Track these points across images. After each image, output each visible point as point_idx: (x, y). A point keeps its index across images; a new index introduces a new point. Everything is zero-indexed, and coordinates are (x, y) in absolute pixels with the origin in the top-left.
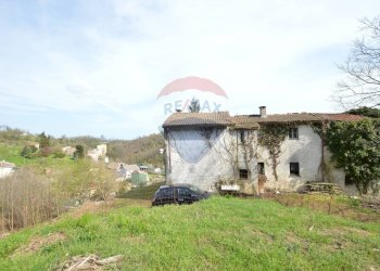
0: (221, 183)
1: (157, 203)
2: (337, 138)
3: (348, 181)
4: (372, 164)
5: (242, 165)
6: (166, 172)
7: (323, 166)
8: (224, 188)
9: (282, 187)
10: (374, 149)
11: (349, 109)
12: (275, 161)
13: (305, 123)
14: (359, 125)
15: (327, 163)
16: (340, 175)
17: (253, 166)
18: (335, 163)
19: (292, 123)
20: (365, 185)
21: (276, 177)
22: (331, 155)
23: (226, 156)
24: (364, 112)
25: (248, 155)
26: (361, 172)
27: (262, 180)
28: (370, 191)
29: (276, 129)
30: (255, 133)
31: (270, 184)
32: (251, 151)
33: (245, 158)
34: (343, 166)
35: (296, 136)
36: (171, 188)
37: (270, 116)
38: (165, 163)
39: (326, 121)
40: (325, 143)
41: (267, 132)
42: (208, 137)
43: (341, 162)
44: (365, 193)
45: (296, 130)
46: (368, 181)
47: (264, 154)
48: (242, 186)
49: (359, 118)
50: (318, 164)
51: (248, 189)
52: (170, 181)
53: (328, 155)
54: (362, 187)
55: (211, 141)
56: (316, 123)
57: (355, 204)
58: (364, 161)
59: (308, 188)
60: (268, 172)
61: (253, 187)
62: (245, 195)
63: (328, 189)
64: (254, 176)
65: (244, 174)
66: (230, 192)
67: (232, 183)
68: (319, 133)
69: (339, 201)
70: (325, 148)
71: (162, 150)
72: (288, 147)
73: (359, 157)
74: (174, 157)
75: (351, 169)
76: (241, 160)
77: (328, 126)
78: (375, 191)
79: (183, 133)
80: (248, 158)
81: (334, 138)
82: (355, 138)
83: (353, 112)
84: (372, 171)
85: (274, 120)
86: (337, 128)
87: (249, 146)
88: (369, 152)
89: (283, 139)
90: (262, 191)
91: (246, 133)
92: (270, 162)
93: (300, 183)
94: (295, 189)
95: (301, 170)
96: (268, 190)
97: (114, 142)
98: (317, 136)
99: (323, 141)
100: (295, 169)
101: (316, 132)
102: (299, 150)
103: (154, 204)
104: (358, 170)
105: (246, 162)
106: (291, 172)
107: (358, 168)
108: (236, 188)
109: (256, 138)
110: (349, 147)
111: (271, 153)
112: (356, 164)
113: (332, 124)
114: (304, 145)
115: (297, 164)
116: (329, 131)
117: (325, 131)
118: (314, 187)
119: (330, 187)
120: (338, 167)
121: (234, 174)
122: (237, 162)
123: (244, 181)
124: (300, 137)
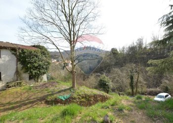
2: (25, 58)
3: (30, 78)
4: (40, 69)
7: (17, 72)
10: (40, 63)
13: (5, 48)
14: (34, 52)
15: (20, 71)
16: (26, 76)
18: (24, 70)
20: (38, 78)
22: (22, 66)
24: (38, 47)
26: (35, 73)
28: (39, 81)
39: (19, 48)
43: (27, 70)
50: (14, 71)
53: (20, 66)
54: (36, 79)
56: (13, 49)
57: (30, 89)
58: (36, 68)
59: (8, 86)
63: (19, 84)
68: (15, 55)
69: (24, 89)
70: (19, 63)
75: (31, 72)
77: (20, 51)
78: (41, 80)
81: (23, 57)
84: (40, 72)
86: (25, 52)
93: (1, 84)
98: (13, 56)
99: (17, 59)
101: (13, 54)
110: (30, 62)
112: (34, 70)
113: (22, 50)
114: (5, 61)
116: (20, 54)
117: (18, 54)
118: (11, 85)
119: (20, 83)
120: (25, 72)
124: (2, 56)
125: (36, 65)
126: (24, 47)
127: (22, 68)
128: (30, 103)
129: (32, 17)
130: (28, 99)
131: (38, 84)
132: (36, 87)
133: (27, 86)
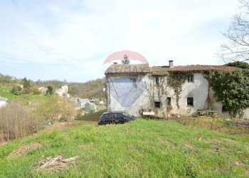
0: (143, 110)
1: (101, 123)
2: (218, 82)
3: (224, 109)
4: (240, 99)
5: (157, 99)
6: (107, 103)
7: (209, 100)
8: (144, 113)
9: (182, 113)
10: (242, 89)
11: (228, 63)
12: (178, 96)
13: (198, 72)
14: (233, 73)
15: (211, 98)
16: (219, 105)
17: (164, 100)
18: (216, 98)
19: (190, 72)
20: (235, 112)
21: (178, 107)
22: (214, 92)
23: (146, 94)
24: (237, 64)
25: (161, 93)
26: (233, 104)
27: (169, 109)
28: (237, 116)
29: (179, 76)
30: (166, 78)
31: (174, 111)
32: (163, 90)
33: (159, 94)
34: (222, 100)
35: (192, 81)
36: (111, 114)
37: (175, 67)
38: (107, 98)
39: (212, 71)
40: (211, 85)
41: (173, 77)
42: (135, 80)
43: (220, 97)
44: (234, 117)
45: (192, 76)
46: (237, 109)
47: (171, 92)
48: (156, 112)
49: (234, 69)
50: (206, 98)
51: (160, 114)
52: (110, 110)
53: (212, 92)
54: (232, 113)
55: (137, 83)
56: (205, 72)
57: (227, 124)
59: (199, 114)
60: (173, 103)
61: (163, 113)
62: (158, 118)
63: (211, 115)
64: (164, 106)
65: (158, 105)
66: (148, 116)
67: (150, 111)
68: (207, 78)
69: (218, 122)
70: (211, 88)
71: (104, 89)
72: (187, 87)
73: (232, 94)
75: (226, 102)
76: (156, 95)
77: (214, 74)
78: (241, 116)
80: (161, 95)
82: (230, 82)
83: (230, 65)
84: (240, 103)
85: (179, 69)
86: (219, 75)
87: (162, 86)
88: (239, 91)
89: (184, 82)
90: (169, 116)
91: (160, 78)
92: (175, 97)
93: (193, 111)
94: (190, 114)
95: (194, 102)
96: (173, 115)
97: (73, 84)
98: (206, 80)
99: (210, 83)
100: (190, 102)
101: (205, 77)
102: (193, 90)
103: (99, 124)
104: (231, 102)
105: (160, 97)
106: (188, 104)
107: (231, 101)
108: (152, 113)
109: (166, 82)
110: (226, 87)
111: (175, 91)
112: (230, 99)
113: (216, 72)
114: (197, 86)
115: (192, 98)
116: (213, 77)
117: (211, 77)
118: (202, 113)
119: (212, 113)
121: (152, 105)
122: (153, 97)
123: (158, 109)
124: (195, 81)
127: (215, 95)
131: (235, 120)
132: (236, 124)
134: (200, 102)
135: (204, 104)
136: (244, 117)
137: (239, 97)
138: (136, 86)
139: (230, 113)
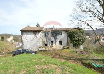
0: (39, 48)
2: (71, 35)
3: (73, 46)
5: (46, 42)
7: (68, 42)
9: (57, 48)
12: (56, 41)
13: (63, 31)
15: (69, 42)
16: (71, 44)
18: (70, 41)
19: (60, 31)
21: (56, 45)
22: (70, 39)
23: (41, 40)
24: (78, 28)
28: (78, 48)
29: (55, 33)
30: (49, 33)
31: (54, 47)
32: (48, 38)
33: (47, 40)
40: (68, 36)
42: (35, 34)
43: (72, 41)
45: (61, 33)
46: (78, 46)
47: (53, 39)
48: (46, 48)
49: (77, 30)
53: (69, 39)
55: (36, 35)
56: (66, 31)
58: (77, 41)
59: (64, 48)
60: (54, 44)
61: (49, 49)
62: (46, 51)
63: (68, 48)
64: (49, 45)
65: (46, 45)
66: (42, 50)
67: (43, 48)
68: (67, 33)
69: (70, 51)
70: (68, 37)
72: (59, 37)
74: (25, 40)
75: (74, 43)
78: (79, 48)
79: (28, 33)
82: (75, 35)
84: (78, 43)
86: (71, 32)
89: (58, 35)
91: (47, 33)
92: (54, 41)
93: (62, 47)
95: (62, 43)
96: (53, 49)
101: (66, 33)
106: (60, 44)
108: (44, 49)
109: (50, 35)
112: (75, 42)
113: (70, 31)
114: (63, 37)
116: (69, 33)
118: (65, 48)
120: (71, 42)
121: (43, 45)
122: (44, 41)
123: (46, 47)
124: (62, 34)
125: (77, 39)
126: (71, 30)
128: (73, 59)
129: (75, 12)
130: (72, 57)
131: (77, 50)
132: (76, 52)
133: (72, 50)
134: (64, 43)
135: (66, 44)
136: (80, 49)
137: (78, 41)
138: (36, 37)
139: (75, 47)
